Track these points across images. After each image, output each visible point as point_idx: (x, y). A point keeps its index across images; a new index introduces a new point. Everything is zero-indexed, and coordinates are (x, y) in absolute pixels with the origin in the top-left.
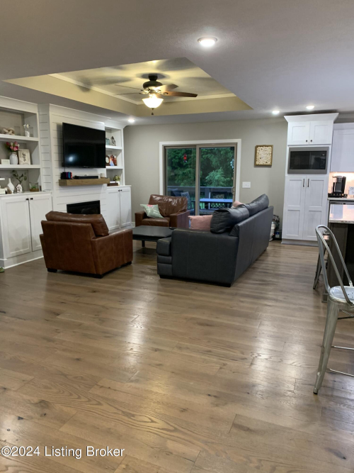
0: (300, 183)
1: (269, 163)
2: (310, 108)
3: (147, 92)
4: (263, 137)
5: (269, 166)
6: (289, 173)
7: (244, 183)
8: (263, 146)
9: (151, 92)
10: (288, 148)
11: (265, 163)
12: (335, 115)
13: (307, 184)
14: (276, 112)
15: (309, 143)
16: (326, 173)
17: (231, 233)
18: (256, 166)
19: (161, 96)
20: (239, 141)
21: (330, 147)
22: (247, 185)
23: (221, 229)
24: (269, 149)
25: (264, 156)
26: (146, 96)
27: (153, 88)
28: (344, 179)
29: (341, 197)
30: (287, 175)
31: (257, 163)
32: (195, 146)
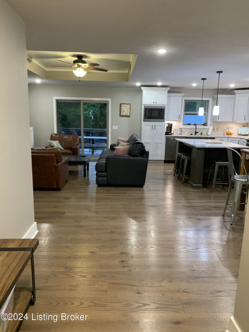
0: (150, 127)
1: (129, 114)
2: (159, 84)
3: (76, 66)
4: (124, 98)
5: (129, 116)
6: (144, 121)
7: (113, 126)
8: (124, 104)
9: (79, 66)
10: (143, 106)
11: (126, 115)
12: (168, 89)
13: (154, 128)
14: (138, 84)
15: (155, 104)
16: (164, 121)
17: (144, 156)
18: (121, 116)
19: (85, 69)
20: (110, 100)
21: (166, 106)
22: (116, 127)
23: (138, 154)
24: (128, 106)
25: (126, 110)
26: (75, 69)
27: (80, 64)
28: (172, 125)
29: (170, 135)
30: (143, 122)
31: (122, 114)
32: (80, 101)
